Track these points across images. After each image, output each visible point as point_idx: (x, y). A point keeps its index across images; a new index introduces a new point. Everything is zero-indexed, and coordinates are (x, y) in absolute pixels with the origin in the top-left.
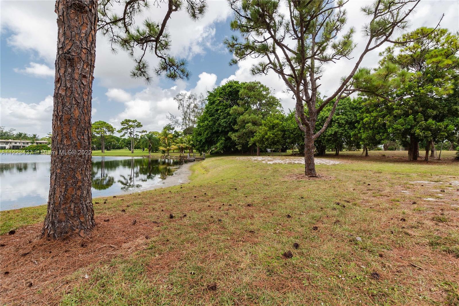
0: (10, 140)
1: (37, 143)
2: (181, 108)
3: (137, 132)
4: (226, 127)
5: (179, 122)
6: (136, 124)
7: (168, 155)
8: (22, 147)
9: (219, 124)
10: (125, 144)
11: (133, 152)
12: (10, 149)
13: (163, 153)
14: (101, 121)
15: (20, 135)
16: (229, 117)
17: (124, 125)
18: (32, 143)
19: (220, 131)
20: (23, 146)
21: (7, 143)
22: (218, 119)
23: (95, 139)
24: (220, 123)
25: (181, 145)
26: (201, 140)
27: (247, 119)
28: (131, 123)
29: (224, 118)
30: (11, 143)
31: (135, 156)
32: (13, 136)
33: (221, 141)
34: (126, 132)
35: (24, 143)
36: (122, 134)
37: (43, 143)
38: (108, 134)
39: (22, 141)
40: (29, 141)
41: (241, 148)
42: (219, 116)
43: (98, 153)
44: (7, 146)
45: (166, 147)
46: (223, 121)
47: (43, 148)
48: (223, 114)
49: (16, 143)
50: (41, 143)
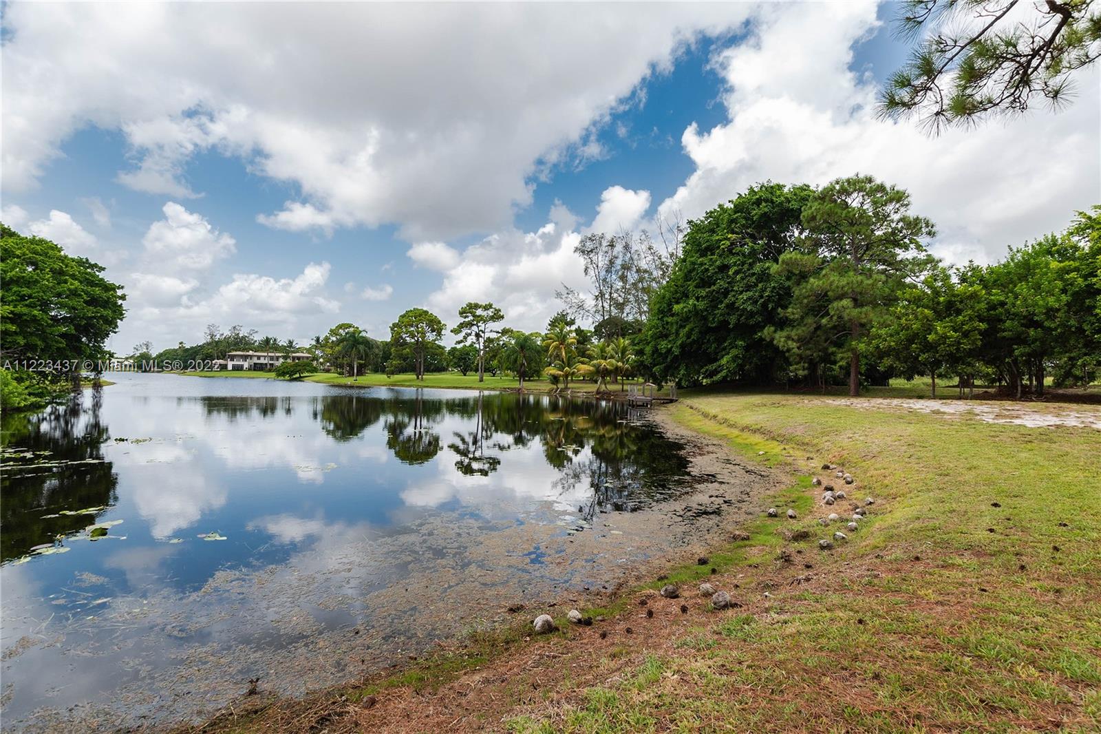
0: (251, 353)
1: (294, 358)
2: (591, 272)
3: (491, 331)
4: (752, 314)
5: (586, 306)
6: (490, 313)
7: (566, 388)
8: (269, 367)
9: (731, 306)
10: (455, 360)
11: (481, 380)
12: (250, 369)
13: (553, 383)
14: (417, 309)
15: (267, 341)
16: (760, 285)
17: (466, 317)
18: (285, 358)
19: (731, 326)
20: (270, 364)
21: (245, 358)
22: (726, 293)
23: (407, 350)
24: (734, 303)
25: (603, 363)
26: (669, 351)
27: (838, 287)
28: (479, 312)
29: (748, 288)
30: (251, 357)
31: (487, 389)
32: (254, 344)
33: (734, 352)
34: (469, 331)
35: (272, 358)
36: (460, 337)
37: (303, 357)
38: (430, 337)
39: (270, 354)
40: (280, 355)
41: (806, 372)
42: (728, 283)
43: (410, 381)
44: (246, 365)
45: (561, 369)
46: (745, 296)
47: (305, 369)
48: (742, 279)
49: (259, 358)
50: (299, 358)
